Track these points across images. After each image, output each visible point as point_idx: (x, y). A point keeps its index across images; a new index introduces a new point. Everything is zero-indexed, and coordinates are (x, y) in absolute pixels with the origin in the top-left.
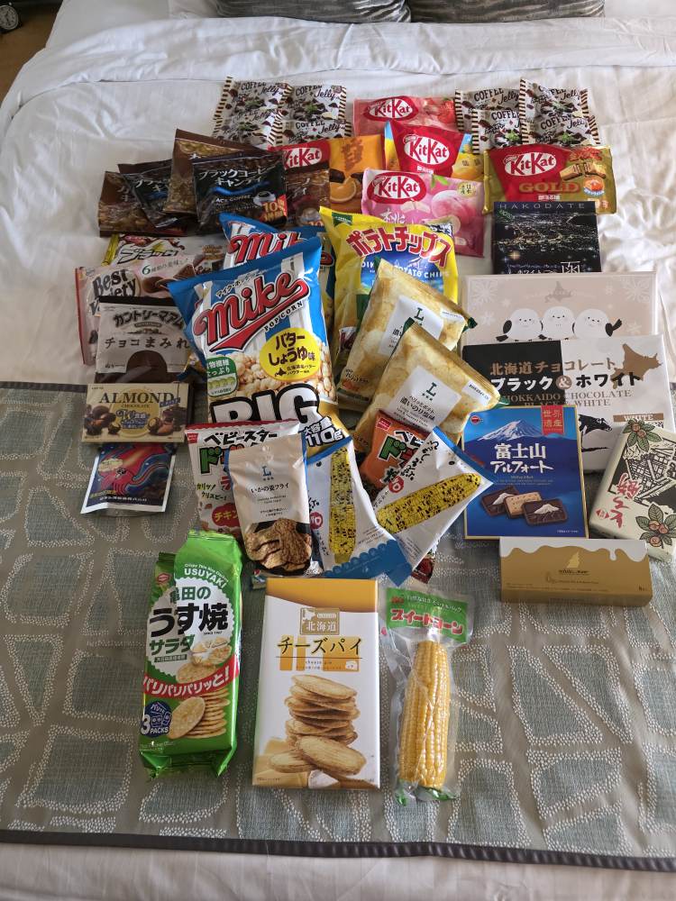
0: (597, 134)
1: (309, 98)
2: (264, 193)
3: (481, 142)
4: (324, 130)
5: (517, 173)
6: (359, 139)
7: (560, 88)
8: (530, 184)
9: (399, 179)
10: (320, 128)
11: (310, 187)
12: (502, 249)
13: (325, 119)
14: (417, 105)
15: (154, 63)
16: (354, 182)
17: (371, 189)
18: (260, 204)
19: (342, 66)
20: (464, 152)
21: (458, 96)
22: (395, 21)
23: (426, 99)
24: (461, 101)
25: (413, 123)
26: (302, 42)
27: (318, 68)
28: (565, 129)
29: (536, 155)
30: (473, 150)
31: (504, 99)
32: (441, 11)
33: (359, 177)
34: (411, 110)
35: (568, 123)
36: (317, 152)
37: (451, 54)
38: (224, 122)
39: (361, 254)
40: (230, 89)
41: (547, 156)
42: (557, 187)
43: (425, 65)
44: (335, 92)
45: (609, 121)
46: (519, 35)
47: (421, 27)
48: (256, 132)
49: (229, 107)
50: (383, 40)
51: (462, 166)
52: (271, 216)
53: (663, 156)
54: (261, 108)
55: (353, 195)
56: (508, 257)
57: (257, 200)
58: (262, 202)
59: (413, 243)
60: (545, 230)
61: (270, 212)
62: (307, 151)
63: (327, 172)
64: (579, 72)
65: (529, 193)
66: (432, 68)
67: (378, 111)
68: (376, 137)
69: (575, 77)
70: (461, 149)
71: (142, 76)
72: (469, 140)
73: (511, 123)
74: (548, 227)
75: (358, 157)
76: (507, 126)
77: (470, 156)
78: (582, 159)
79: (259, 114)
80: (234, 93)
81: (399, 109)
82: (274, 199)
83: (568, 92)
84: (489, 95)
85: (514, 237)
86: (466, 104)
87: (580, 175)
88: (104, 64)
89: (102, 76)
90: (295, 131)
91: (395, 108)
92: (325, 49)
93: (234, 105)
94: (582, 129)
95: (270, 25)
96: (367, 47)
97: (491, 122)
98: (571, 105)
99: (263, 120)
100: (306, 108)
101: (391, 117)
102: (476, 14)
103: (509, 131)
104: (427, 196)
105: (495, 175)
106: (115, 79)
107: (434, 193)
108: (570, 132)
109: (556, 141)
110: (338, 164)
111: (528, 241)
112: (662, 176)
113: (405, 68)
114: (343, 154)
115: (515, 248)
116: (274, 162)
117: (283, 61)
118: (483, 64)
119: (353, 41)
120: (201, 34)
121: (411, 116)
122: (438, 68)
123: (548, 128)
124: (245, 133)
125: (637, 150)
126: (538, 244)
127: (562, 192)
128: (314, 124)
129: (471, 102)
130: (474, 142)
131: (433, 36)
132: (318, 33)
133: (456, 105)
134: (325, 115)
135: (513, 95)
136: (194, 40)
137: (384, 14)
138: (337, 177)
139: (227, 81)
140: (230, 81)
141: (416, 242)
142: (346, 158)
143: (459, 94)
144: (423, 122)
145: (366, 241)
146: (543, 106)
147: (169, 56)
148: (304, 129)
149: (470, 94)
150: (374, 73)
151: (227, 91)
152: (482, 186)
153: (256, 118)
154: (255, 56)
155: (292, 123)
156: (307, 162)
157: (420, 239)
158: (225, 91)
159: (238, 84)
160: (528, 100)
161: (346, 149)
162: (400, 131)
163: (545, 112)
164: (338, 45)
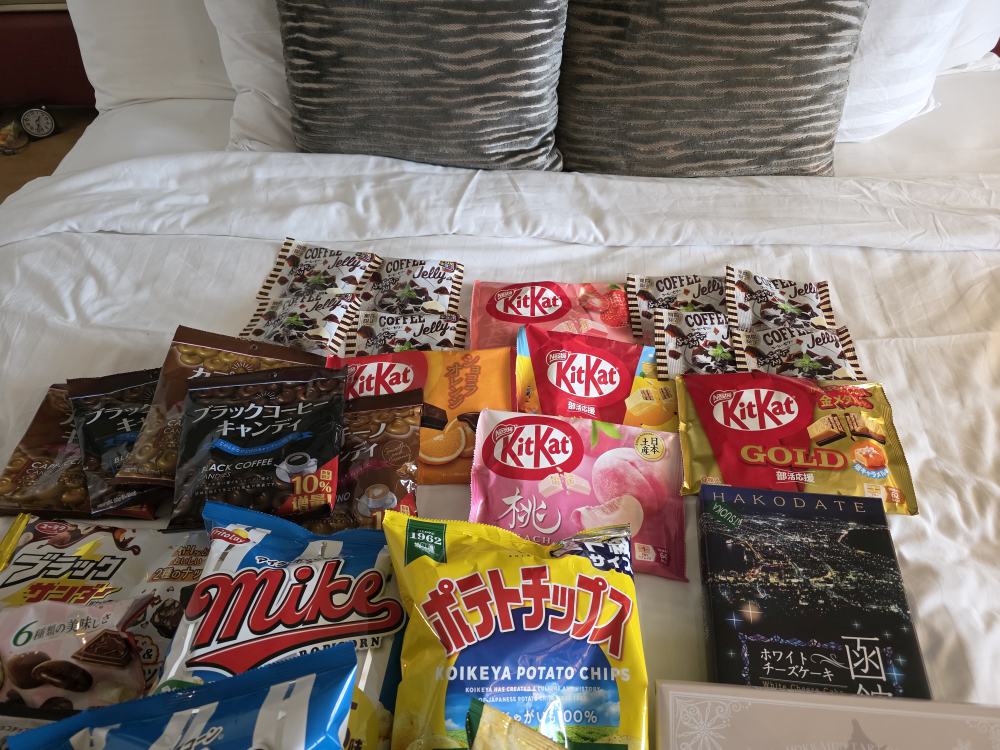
0: (855, 358)
1: (404, 278)
2: (298, 456)
3: (670, 360)
4: (424, 331)
5: (734, 425)
6: (474, 355)
7: (786, 278)
8: (760, 449)
9: (538, 431)
10: (417, 327)
11: (384, 442)
12: (725, 594)
13: (426, 311)
14: (569, 295)
15: (183, 211)
16: (463, 429)
17: (489, 445)
18: (287, 480)
19: (459, 231)
20: (643, 375)
21: (630, 283)
22: (539, 168)
23: (584, 285)
24: (637, 290)
25: (562, 327)
26: (403, 195)
27: (422, 232)
28: (804, 349)
29: (764, 393)
30: (659, 373)
31: (702, 291)
32: (605, 159)
33: (471, 419)
34: (559, 303)
35: (807, 340)
36: (406, 372)
37: (620, 220)
38: (270, 305)
39: (449, 649)
40: (288, 255)
41: (781, 397)
42: (807, 457)
43: (582, 233)
44: (446, 270)
45: (868, 333)
46: (717, 197)
47: (576, 180)
48: (311, 332)
49: (283, 281)
50: (520, 196)
51: (642, 400)
52: (304, 501)
53: (969, 401)
54: (329, 290)
55: (458, 452)
56: (740, 615)
57: (283, 471)
58: (291, 476)
59: (558, 607)
60: (801, 555)
61: (303, 493)
62: (391, 368)
63: (418, 410)
64: (810, 253)
65: (758, 464)
66: (591, 239)
67: (508, 304)
68: (502, 352)
69: (804, 261)
70: (638, 371)
71: (160, 229)
72: (651, 356)
73: (716, 331)
74: (807, 550)
75: (472, 386)
76: (711, 337)
77: (654, 381)
78: (842, 406)
79: (322, 302)
80: (294, 261)
81: (541, 301)
82: (313, 469)
83: (800, 286)
84: (678, 284)
85: (744, 568)
86: (644, 295)
87: (842, 435)
88: (107, 209)
89: (99, 225)
90: (378, 330)
91: (535, 300)
92: (435, 206)
93: (291, 278)
94: (832, 351)
95: (361, 166)
96: (498, 206)
97: (686, 330)
98: (807, 308)
99: (326, 312)
100: (399, 292)
101: (529, 315)
102: (653, 166)
103: (714, 345)
104: (585, 459)
105: (697, 422)
106: (119, 230)
107: (596, 454)
108: (813, 355)
109: (792, 367)
110: (438, 396)
111: (773, 580)
112: (975, 436)
113: (553, 236)
114: (446, 380)
115: (750, 594)
116: (328, 392)
117: (374, 218)
118: (667, 238)
119: (479, 197)
120: (260, 174)
121: (559, 315)
122: (601, 237)
123: (775, 344)
124: (294, 332)
125: (924, 386)
126: (790, 586)
127: (817, 468)
128: (409, 320)
129: (650, 291)
130: (659, 361)
131: (593, 193)
132: (428, 183)
133: (629, 296)
134: (427, 305)
135: (717, 285)
136: (248, 182)
137: (524, 161)
138: (434, 419)
139: (286, 244)
140: (290, 245)
141: (563, 604)
142: (451, 387)
143: (633, 280)
144: (578, 326)
145: (463, 608)
146: (763, 307)
147: (211, 200)
148: (391, 329)
149: (649, 281)
150: (507, 241)
151: (284, 257)
152: (677, 441)
153: (317, 307)
154: (333, 210)
155: (373, 316)
156: (387, 387)
157: (572, 592)
158: (280, 257)
159: (303, 249)
160: (740, 296)
161: (451, 372)
162: (541, 344)
163: (769, 318)
164: (455, 202)
